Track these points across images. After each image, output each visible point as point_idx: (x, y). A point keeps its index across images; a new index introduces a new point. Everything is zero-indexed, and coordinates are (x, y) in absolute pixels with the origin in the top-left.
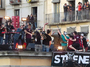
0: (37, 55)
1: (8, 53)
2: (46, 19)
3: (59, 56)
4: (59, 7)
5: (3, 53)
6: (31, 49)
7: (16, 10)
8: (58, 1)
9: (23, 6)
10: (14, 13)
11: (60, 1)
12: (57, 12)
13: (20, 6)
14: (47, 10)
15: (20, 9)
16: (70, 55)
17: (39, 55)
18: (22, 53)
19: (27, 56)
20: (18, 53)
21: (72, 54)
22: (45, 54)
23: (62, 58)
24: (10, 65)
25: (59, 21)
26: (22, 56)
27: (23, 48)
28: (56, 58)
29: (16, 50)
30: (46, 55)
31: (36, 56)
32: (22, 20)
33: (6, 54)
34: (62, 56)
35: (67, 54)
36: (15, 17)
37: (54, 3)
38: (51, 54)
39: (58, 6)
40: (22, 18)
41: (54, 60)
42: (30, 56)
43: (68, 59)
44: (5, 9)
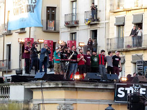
0: (96, 87)
1: (62, 84)
2: (108, 44)
3: (123, 89)
4: (123, 30)
5: (57, 84)
6: (90, 79)
7: (72, 34)
8: (122, 24)
9: (80, 28)
10: (69, 37)
11: (124, 23)
12: (121, 36)
14: (109, 34)
15: (77, 32)
16: (136, 87)
17: (99, 87)
18: (79, 84)
19: (85, 88)
20: (74, 85)
21: (138, 86)
22: (106, 86)
23: (127, 91)
24: (64, 98)
25: (123, 47)
26: (79, 88)
27: (81, 78)
28: (119, 91)
29: (72, 80)
30: (108, 88)
31: (95, 89)
32: (79, 46)
33: (60, 86)
34: (126, 89)
35: (132, 86)
36: (71, 42)
37: (117, 26)
38: (113, 86)
39: (121, 29)
40: (79, 43)
41: (118, 93)
42: (88, 88)
43: (134, 92)
44: (59, 32)
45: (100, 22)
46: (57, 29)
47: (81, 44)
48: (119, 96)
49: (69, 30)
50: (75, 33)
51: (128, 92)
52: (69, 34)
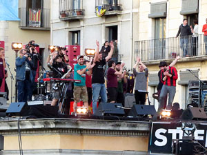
0: (117, 129)
1: (56, 123)
2: (137, 52)
3: (164, 131)
4: (163, 26)
5: (46, 123)
6: (105, 114)
7: (73, 33)
8: (162, 15)
9: (87, 23)
10: (67, 39)
11: (165, 14)
12: (161, 37)
14: (138, 33)
16: (187, 128)
17: (121, 129)
18: (85, 123)
19: (97, 130)
20: (77, 124)
21: (191, 126)
22: (134, 126)
23: (171, 135)
25: (163, 56)
26: (86, 130)
27: (89, 113)
28: (157, 135)
29: (73, 116)
30: (137, 129)
31: (115, 131)
32: (86, 54)
33: (53, 126)
34: (170, 131)
35: (180, 125)
36: (71, 47)
37: (153, 18)
38: (147, 125)
39: (161, 25)
40: (86, 49)
41: (155, 139)
42: (102, 130)
43: (184, 137)
44: (49, 31)
45: (123, 12)
46: (46, 25)
47: (88, 52)
48: (157, 143)
49: (68, 26)
50: (78, 32)
51: (174, 137)
52: (67, 33)
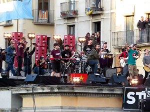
0: (101, 92)
1: (59, 89)
2: (114, 39)
3: (133, 93)
5: (52, 89)
6: (92, 82)
7: (70, 26)
8: (132, 14)
9: (80, 20)
10: (66, 31)
11: (134, 13)
12: (130, 29)
13: (76, 20)
14: (115, 27)
15: (76, 24)
16: (149, 91)
17: (103, 92)
18: (79, 88)
19: (87, 93)
20: (73, 89)
22: (112, 90)
23: (138, 96)
24: (61, 106)
26: (80, 93)
27: (81, 81)
28: (129, 96)
29: (70, 84)
30: (114, 92)
31: (99, 94)
32: (79, 41)
33: (56, 90)
34: (137, 93)
35: (144, 90)
36: (68, 36)
37: (125, 16)
38: (121, 90)
40: (79, 38)
41: (127, 99)
42: (91, 93)
43: (146, 97)
44: (54, 25)
46: (51, 21)
47: (81, 39)
48: (128, 102)
49: (66, 21)
50: (73, 26)
51: (140, 98)
52: (66, 27)
